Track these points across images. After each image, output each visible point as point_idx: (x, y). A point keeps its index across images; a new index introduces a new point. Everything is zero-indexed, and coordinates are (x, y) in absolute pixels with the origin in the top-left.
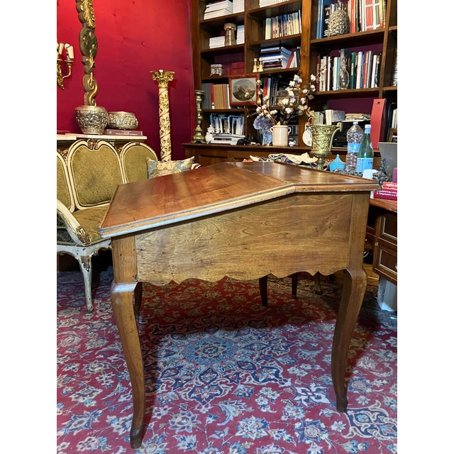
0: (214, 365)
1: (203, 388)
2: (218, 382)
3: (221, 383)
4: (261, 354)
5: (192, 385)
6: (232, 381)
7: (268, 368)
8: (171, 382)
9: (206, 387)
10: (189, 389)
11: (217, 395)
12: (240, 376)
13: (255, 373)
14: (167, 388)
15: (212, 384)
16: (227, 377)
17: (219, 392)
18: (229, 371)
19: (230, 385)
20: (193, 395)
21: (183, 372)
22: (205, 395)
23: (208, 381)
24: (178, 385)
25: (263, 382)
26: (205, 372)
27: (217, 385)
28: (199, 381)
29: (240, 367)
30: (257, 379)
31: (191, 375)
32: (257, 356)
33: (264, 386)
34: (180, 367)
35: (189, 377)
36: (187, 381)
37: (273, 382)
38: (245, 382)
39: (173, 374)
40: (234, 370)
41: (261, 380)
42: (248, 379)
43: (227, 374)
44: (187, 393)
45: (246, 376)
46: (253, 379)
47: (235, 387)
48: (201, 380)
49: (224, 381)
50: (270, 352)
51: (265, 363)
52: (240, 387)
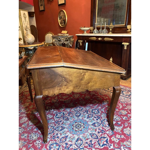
0: (76, 119)
1: (79, 110)
2: (75, 112)
3: (74, 112)
4: (59, 124)
5: (83, 111)
6: (71, 113)
7: (59, 118)
8: (89, 112)
9: (78, 111)
10: (83, 110)
11: (75, 108)
12: (68, 114)
13: (63, 116)
14: (89, 110)
15: (77, 112)
16: (72, 114)
17: (75, 109)
18: (72, 116)
19: (72, 111)
20: (82, 108)
21: (86, 116)
22: (78, 109)
23: (78, 112)
24: (87, 111)
25: (62, 112)
26: (79, 116)
27: (75, 111)
28: (81, 113)
29: (68, 118)
30: (63, 113)
31: (83, 115)
32: (61, 123)
33: (62, 111)
34: (88, 118)
35: (84, 114)
36: (84, 113)
37: (59, 112)
38: (67, 112)
39: (89, 115)
40: (70, 117)
41: (62, 113)
42: (66, 113)
43: (72, 115)
44: (83, 109)
45: (66, 115)
46: (65, 113)
47: (70, 111)
48: (80, 113)
49: (73, 113)
50: (55, 125)
51: (59, 120)
52: (69, 111)
